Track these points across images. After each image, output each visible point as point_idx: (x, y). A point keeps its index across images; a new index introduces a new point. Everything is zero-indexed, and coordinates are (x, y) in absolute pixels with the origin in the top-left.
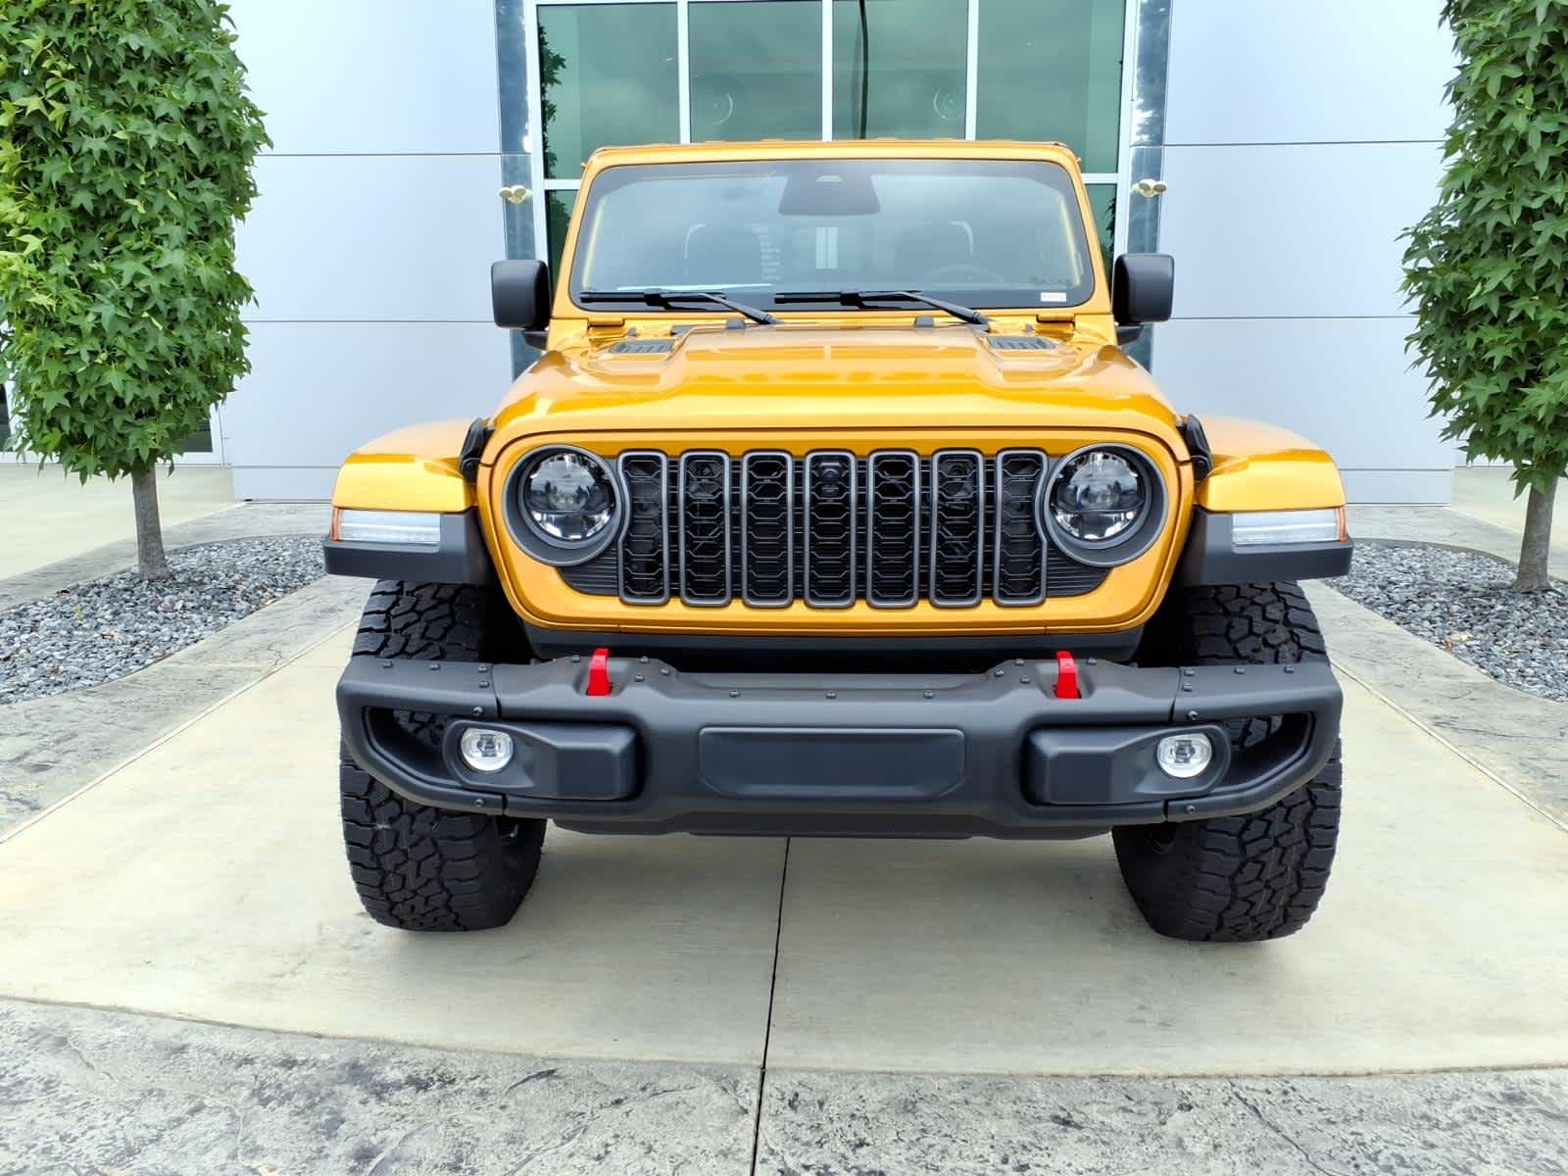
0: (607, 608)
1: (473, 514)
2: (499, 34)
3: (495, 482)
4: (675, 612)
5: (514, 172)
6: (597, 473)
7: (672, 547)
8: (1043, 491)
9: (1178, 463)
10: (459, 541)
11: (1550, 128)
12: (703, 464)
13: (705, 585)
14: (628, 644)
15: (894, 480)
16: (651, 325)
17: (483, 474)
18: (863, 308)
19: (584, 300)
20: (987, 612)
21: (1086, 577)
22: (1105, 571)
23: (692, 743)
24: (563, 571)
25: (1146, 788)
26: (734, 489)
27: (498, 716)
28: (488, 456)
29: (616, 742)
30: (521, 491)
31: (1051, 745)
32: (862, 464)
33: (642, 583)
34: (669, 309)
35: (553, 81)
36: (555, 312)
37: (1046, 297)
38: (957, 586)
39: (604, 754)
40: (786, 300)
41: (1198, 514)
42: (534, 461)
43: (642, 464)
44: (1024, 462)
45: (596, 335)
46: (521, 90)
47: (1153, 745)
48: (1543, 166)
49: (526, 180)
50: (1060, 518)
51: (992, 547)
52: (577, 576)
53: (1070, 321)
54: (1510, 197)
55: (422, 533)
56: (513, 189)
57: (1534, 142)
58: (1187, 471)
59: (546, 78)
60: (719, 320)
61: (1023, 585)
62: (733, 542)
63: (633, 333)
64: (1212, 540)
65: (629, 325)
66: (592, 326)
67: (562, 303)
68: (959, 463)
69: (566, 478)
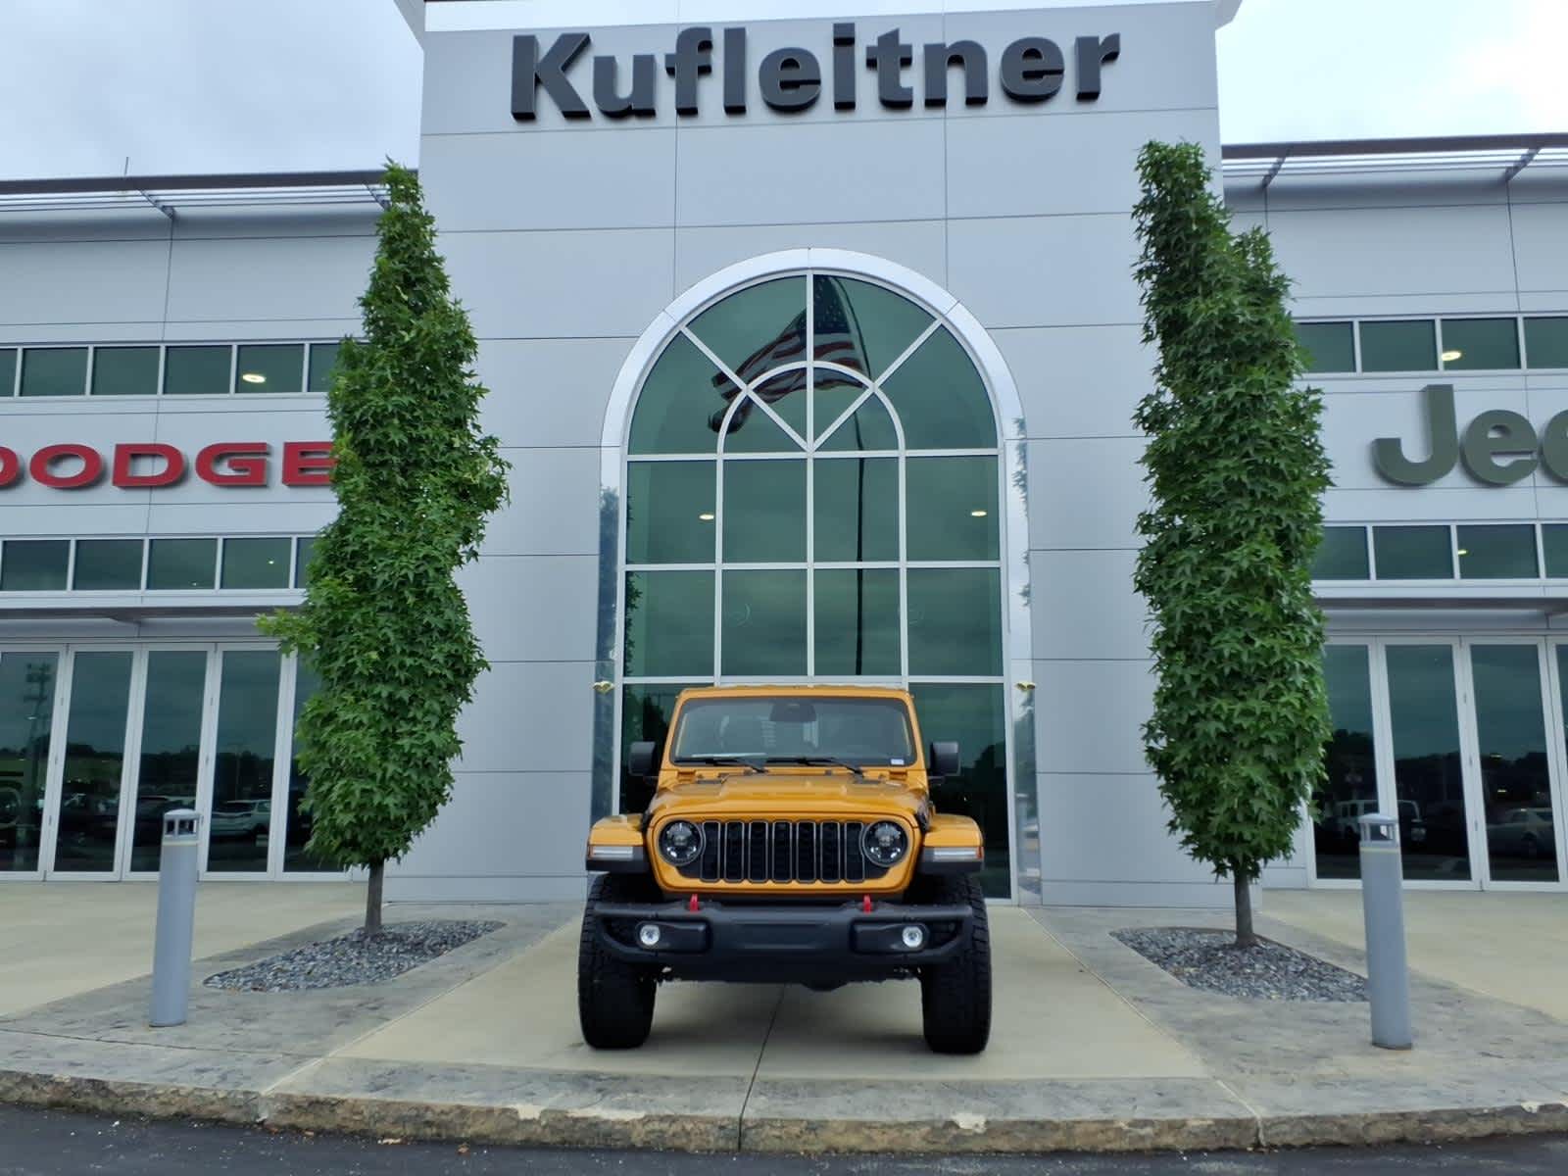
0: (696, 883)
1: (645, 846)
2: (600, 574)
3: (653, 835)
4: (722, 884)
5: (603, 670)
6: (693, 829)
7: (722, 859)
8: (862, 838)
9: (913, 828)
10: (641, 856)
11: (1196, 673)
12: (734, 826)
13: (734, 874)
14: (705, 896)
15: (806, 831)
16: (711, 773)
17: (650, 831)
18: (809, 765)
19: (677, 761)
20: (843, 885)
21: (878, 871)
22: (887, 869)
23: (728, 927)
24: (678, 868)
25: (894, 947)
26: (746, 835)
27: (655, 920)
28: (652, 823)
29: (701, 928)
30: (665, 839)
31: (860, 928)
32: (794, 826)
33: (710, 874)
34: (717, 765)
35: (633, 606)
36: (663, 767)
37: (894, 762)
38: (830, 875)
39: (697, 931)
40: (773, 762)
41: (922, 847)
42: (668, 826)
43: (711, 826)
44: (854, 826)
45: (682, 777)
46: (612, 612)
47: (902, 929)
48: (1194, 694)
49: (611, 678)
50: (872, 850)
51: (842, 858)
52: (685, 871)
53: (905, 773)
54: (1181, 709)
55: (627, 853)
56: (603, 683)
57: (1188, 679)
58: (917, 831)
59: (628, 605)
60: (741, 770)
61: (855, 875)
62: (745, 855)
63: (700, 776)
64: (925, 857)
65: (697, 773)
66: (680, 773)
67: (666, 763)
68: (830, 826)
69: (681, 834)
